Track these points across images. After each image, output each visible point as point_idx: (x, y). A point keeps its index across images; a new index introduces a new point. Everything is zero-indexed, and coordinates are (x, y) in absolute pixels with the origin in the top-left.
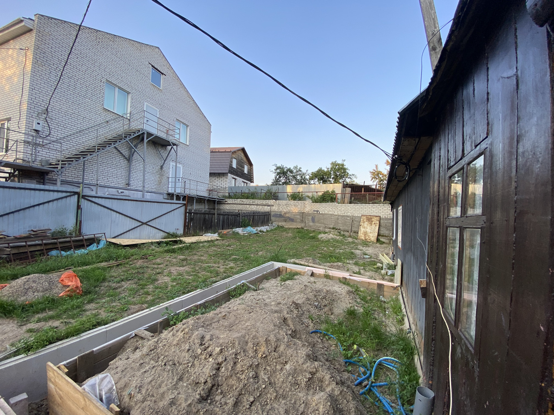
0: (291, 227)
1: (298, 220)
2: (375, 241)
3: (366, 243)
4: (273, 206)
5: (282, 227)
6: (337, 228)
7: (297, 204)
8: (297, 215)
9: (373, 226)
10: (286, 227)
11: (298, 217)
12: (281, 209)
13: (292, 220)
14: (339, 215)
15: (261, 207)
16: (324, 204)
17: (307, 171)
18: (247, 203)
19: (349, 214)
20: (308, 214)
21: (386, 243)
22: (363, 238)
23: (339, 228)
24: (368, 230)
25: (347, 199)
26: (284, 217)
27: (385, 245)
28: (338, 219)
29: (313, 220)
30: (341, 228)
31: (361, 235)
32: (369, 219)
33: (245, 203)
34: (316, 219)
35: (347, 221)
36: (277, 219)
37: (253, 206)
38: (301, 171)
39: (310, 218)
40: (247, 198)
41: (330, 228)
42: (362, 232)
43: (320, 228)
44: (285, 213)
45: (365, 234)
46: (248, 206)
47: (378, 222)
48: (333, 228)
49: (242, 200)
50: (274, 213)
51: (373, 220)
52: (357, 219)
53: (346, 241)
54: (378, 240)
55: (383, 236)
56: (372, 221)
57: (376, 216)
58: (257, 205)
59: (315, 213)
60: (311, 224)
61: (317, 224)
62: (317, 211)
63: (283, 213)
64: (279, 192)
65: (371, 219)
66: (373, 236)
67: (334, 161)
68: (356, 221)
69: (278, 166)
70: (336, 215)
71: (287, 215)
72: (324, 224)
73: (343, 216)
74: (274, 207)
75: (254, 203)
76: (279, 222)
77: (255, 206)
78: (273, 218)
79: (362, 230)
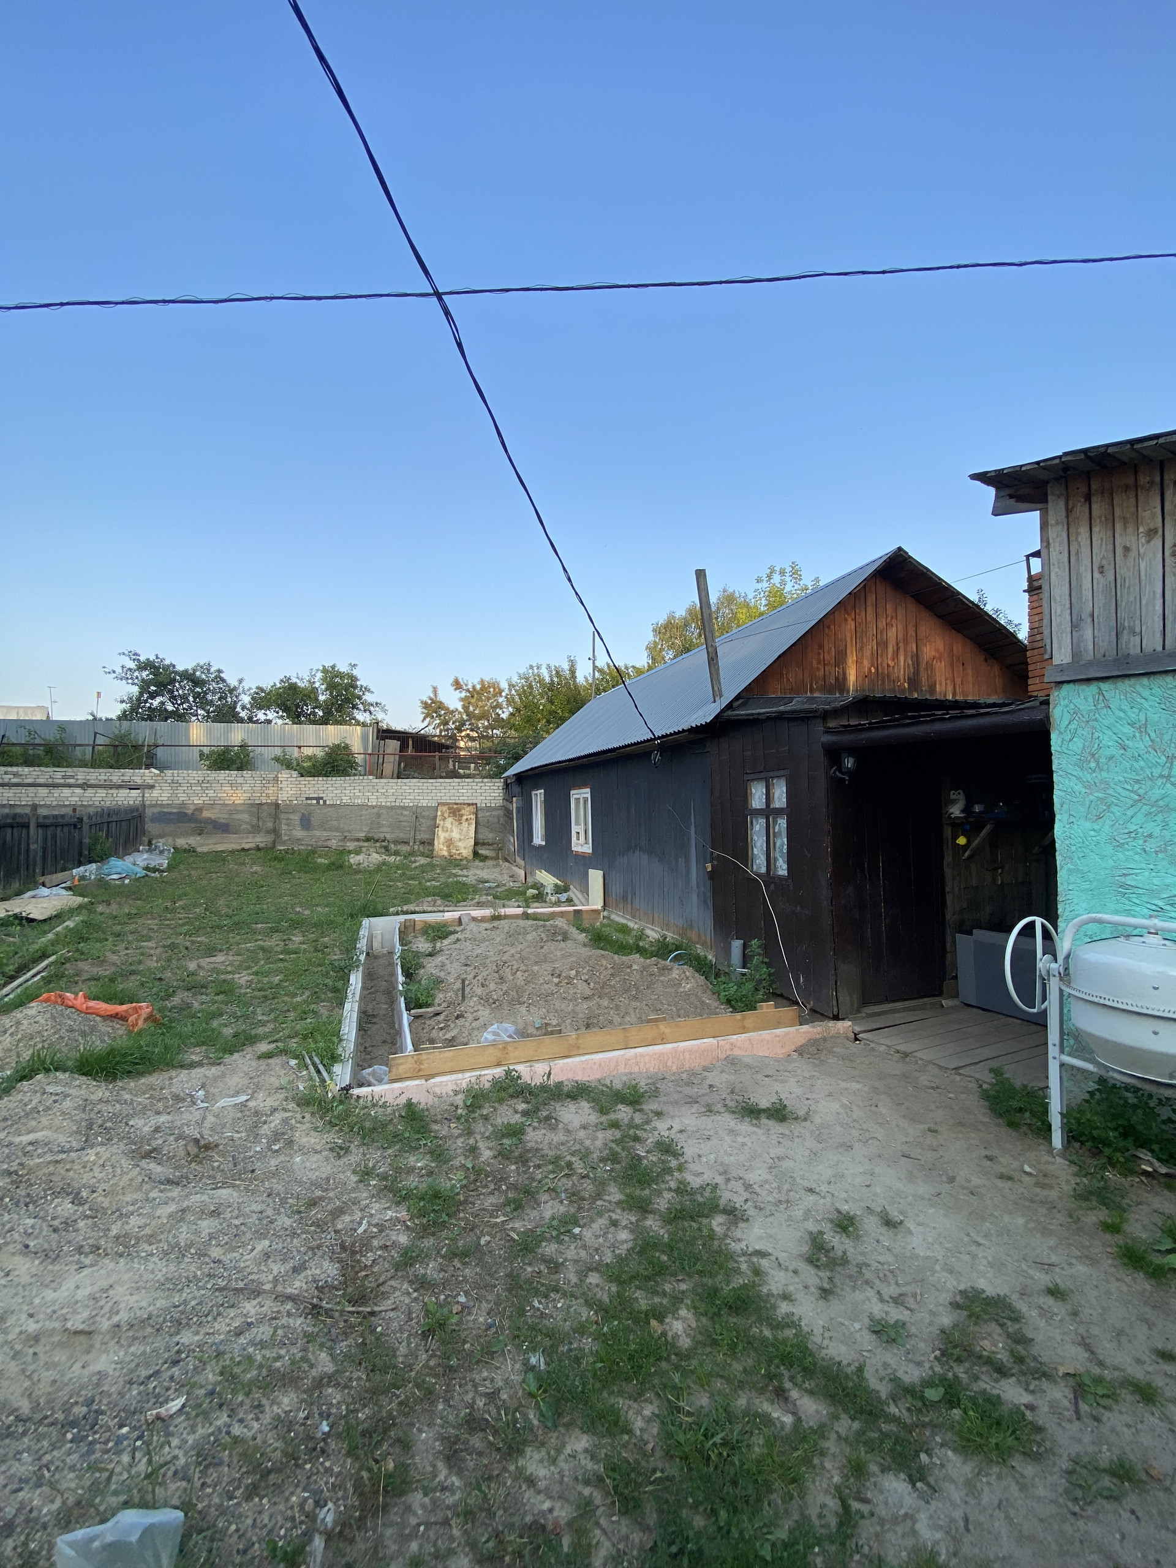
0: (220, 848)
1: (244, 826)
2: (471, 857)
3: (454, 862)
4: (152, 787)
5: (191, 851)
6: (376, 837)
7: (240, 780)
8: (241, 812)
9: (465, 824)
10: (205, 849)
11: (245, 817)
12: (182, 797)
13: (223, 828)
14: (381, 807)
15: (102, 793)
16: (338, 781)
17: (241, 681)
18: (41, 781)
19: (407, 802)
20: (291, 809)
21: (492, 858)
22: (445, 853)
23: (382, 836)
24: (455, 835)
25: (388, 768)
26: (196, 821)
27: (490, 863)
28: (379, 815)
29: (306, 823)
30: (388, 836)
31: (440, 848)
32: (455, 811)
33: (30, 781)
34: (314, 820)
35: (402, 818)
36: (170, 828)
37: (66, 792)
38: (223, 680)
39: (296, 818)
40: (29, 762)
41: (358, 840)
42: (442, 840)
43: (329, 843)
44: (199, 809)
45: (450, 843)
46: (43, 791)
47: (473, 817)
48: (368, 840)
49: (15, 769)
50: (156, 810)
51: (463, 812)
52: (426, 814)
53: (413, 866)
54: (476, 854)
55: (484, 844)
56: (462, 816)
57: (469, 805)
58: (85, 786)
59: (311, 805)
60: (299, 833)
61: (317, 833)
62: (318, 799)
63: (192, 807)
64: (160, 742)
65: (459, 810)
66: (465, 848)
67: (328, 664)
68: (424, 817)
69: (142, 658)
70: (373, 807)
71: (206, 814)
72: (338, 830)
73: (392, 808)
74: (156, 793)
75: (71, 781)
76: (174, 835)
77: (78, 791)
78: (151, 827)
79: (441, 836)
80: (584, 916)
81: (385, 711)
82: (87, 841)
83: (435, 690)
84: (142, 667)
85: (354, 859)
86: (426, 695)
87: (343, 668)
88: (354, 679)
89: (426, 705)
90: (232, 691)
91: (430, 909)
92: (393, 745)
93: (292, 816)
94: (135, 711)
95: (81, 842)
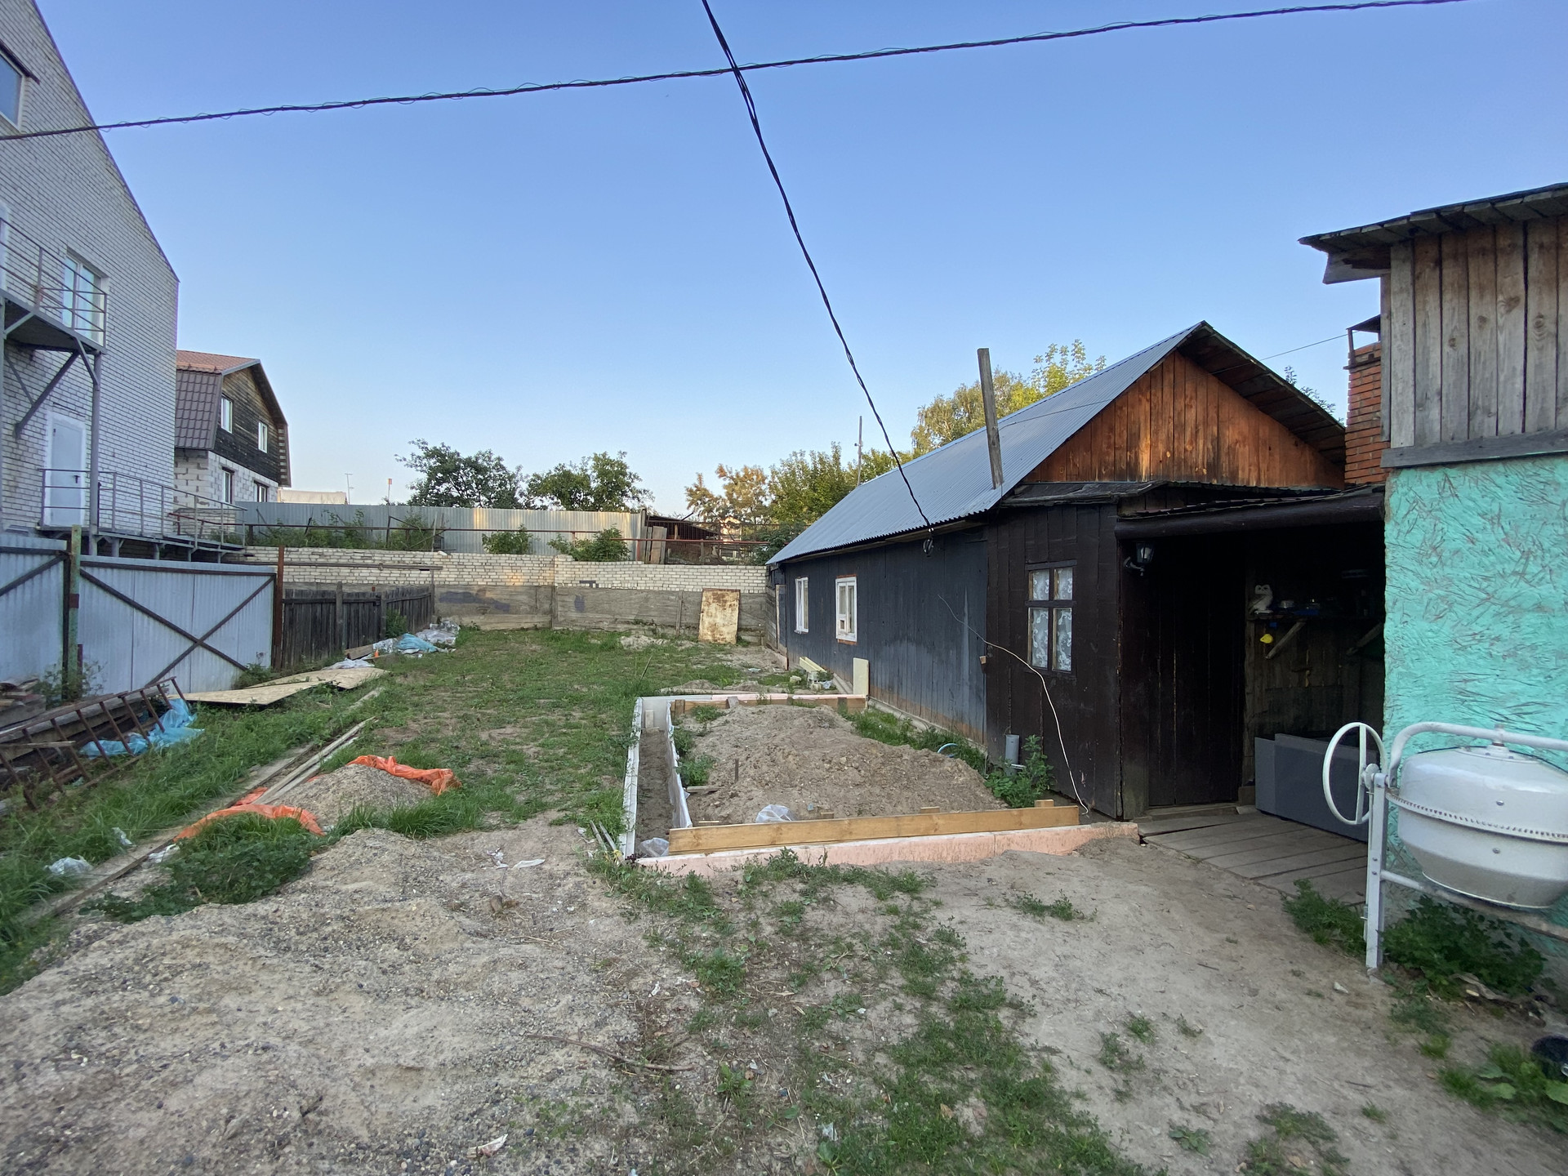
0: (501, 627)
1: (523, 607)
2: (734, 642)
3: (717, 646)
4: (440, 568)
5: (475, 629)
6: (645, 620)
7: (519, 563)
8: (521, 593)
9: (729, 610)
10: (488, 628)
11: (523, 598)
12: (468, 579)
13: (503, 608)
14: (649, 591)
15: (396, 573)
16: (609, 566)
17: (519, 468)
18: (342, 561)
19: (674, 588)
20: (566, 591)
21: (754, 644)
22: (710, 638)
23: (650, 619)
24: (719, 620)
25: (656, 554)
26: (479, 601)
27: (752, 648)
28: (647, 599)
29: (580, 605)
30: (655, 620)
31: (705, 632)
32: (720, 597)
33: (333, 561)
34: (588, 603)
35: (669, 603)
36: (456, 607)
37: (365, 572)
38: (503, 468)
39: (571, 600)
40: (332, 544)
41: (628, 623)
42: (706, 624)
43: (601, 625)
44: (483, 590)
45: (714, 628)
46: (345, 571)
47: (736, 603)
48: (637, 622)
49: (320, 550)
50: (444, 590)
51: (727, 598)
52: (691, 599)
53: (680, 649)
54: (739, 639)
55: (747, 630)
56: (725, 602)
57: (732, 591)
58: (381, 566)
59: (585, 588)
60: (574, 615)
61: (591, 615)
62: (591, 583)
63: (476, 588)
64: (447, 526)
65: (723, 596)
66: (729, 633)
67: (599, 452)
68: (689, 602)
69: (430, 447)
70: (642, 591)
71: (489, 595)
72: (609, 612)
73: (660, 593)
74: (444, 574)
75: (369, 562)
76: (460, 615)
77: (375, 571)
78: (440, 607)
79: (706, 622)
80: (849, 704)
81: (652, 498)
82: (385, 617)
83: (700, 477)
84: (431, 454)
85: (625, 641)
86: (692, 482)
87: (613, 456)
88: (623, 466)
89: (691, 493)
90: (511, 478)
91: (698, 691)
92: (661, 532)
93: (567, 599)
94: (425, 497)
95: (379, 619)
